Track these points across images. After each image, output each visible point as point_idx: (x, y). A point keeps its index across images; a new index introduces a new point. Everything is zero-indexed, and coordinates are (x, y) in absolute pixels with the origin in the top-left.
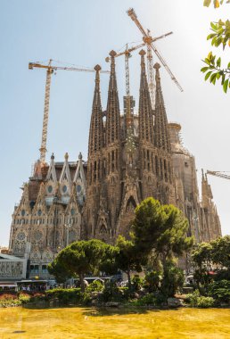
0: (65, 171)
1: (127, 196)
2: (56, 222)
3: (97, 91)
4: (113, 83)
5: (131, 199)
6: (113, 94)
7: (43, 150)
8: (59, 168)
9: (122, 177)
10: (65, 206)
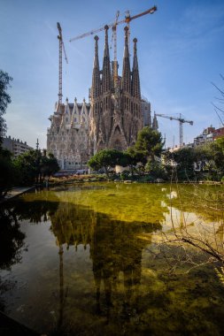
0: (75, 109)
1: (115, 125)
2: (73, 139)
3: (97, 56)
4: (107, 51)
5: (117, 127)
6: (107, 59)
7: (60, 95)
8: (71, 107)
9: (112, 114)
10: (77, 130)
